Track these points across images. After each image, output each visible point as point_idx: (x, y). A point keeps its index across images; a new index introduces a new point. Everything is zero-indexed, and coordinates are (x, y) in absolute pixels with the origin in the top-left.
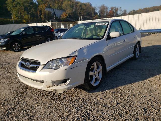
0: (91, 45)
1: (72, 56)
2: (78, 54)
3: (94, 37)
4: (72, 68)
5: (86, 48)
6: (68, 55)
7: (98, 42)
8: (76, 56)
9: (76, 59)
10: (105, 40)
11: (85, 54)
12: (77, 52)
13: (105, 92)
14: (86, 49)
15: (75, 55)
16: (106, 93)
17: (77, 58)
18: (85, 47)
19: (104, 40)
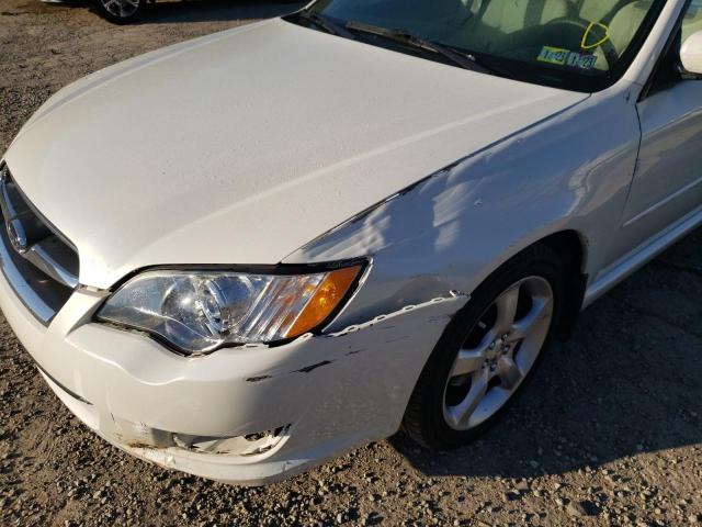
0: (515, 144)
1: (321, 258)
2: (380, 240)
3: (551, 55)
4: (307, 370)
5: (461, 178)
6: (289, 253)
7: (569, 114)
8: (362, 262)
9: (355, 285)
10: (635, 96)
11: (445, 238)
12: (374, 223)
13: (529, 491)
14: (458, 189)
15: (354, 249)
16: (536, 493)
17: (363, 281)
18: (455, 171)
19: (626, 94)
